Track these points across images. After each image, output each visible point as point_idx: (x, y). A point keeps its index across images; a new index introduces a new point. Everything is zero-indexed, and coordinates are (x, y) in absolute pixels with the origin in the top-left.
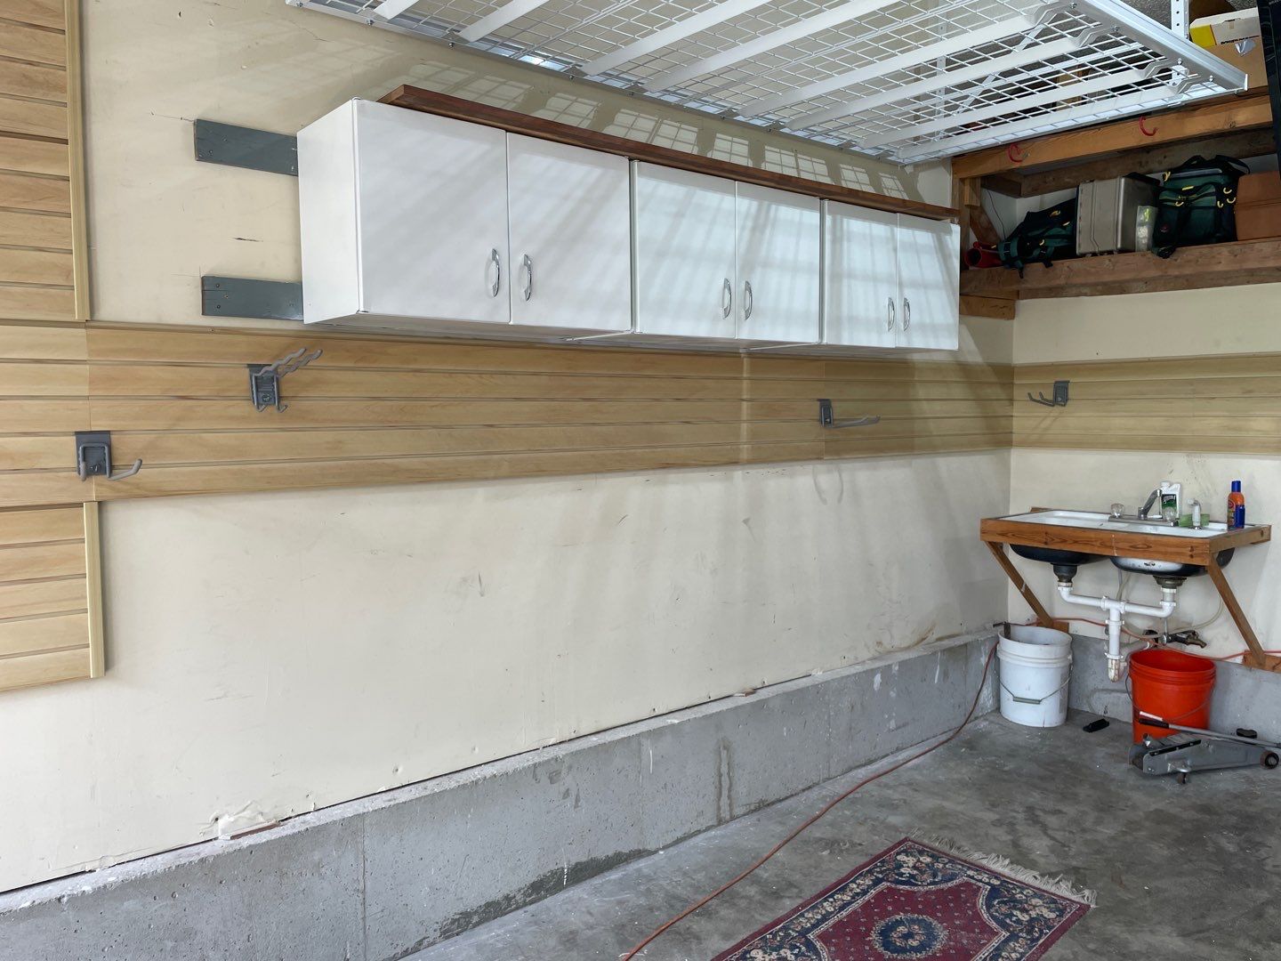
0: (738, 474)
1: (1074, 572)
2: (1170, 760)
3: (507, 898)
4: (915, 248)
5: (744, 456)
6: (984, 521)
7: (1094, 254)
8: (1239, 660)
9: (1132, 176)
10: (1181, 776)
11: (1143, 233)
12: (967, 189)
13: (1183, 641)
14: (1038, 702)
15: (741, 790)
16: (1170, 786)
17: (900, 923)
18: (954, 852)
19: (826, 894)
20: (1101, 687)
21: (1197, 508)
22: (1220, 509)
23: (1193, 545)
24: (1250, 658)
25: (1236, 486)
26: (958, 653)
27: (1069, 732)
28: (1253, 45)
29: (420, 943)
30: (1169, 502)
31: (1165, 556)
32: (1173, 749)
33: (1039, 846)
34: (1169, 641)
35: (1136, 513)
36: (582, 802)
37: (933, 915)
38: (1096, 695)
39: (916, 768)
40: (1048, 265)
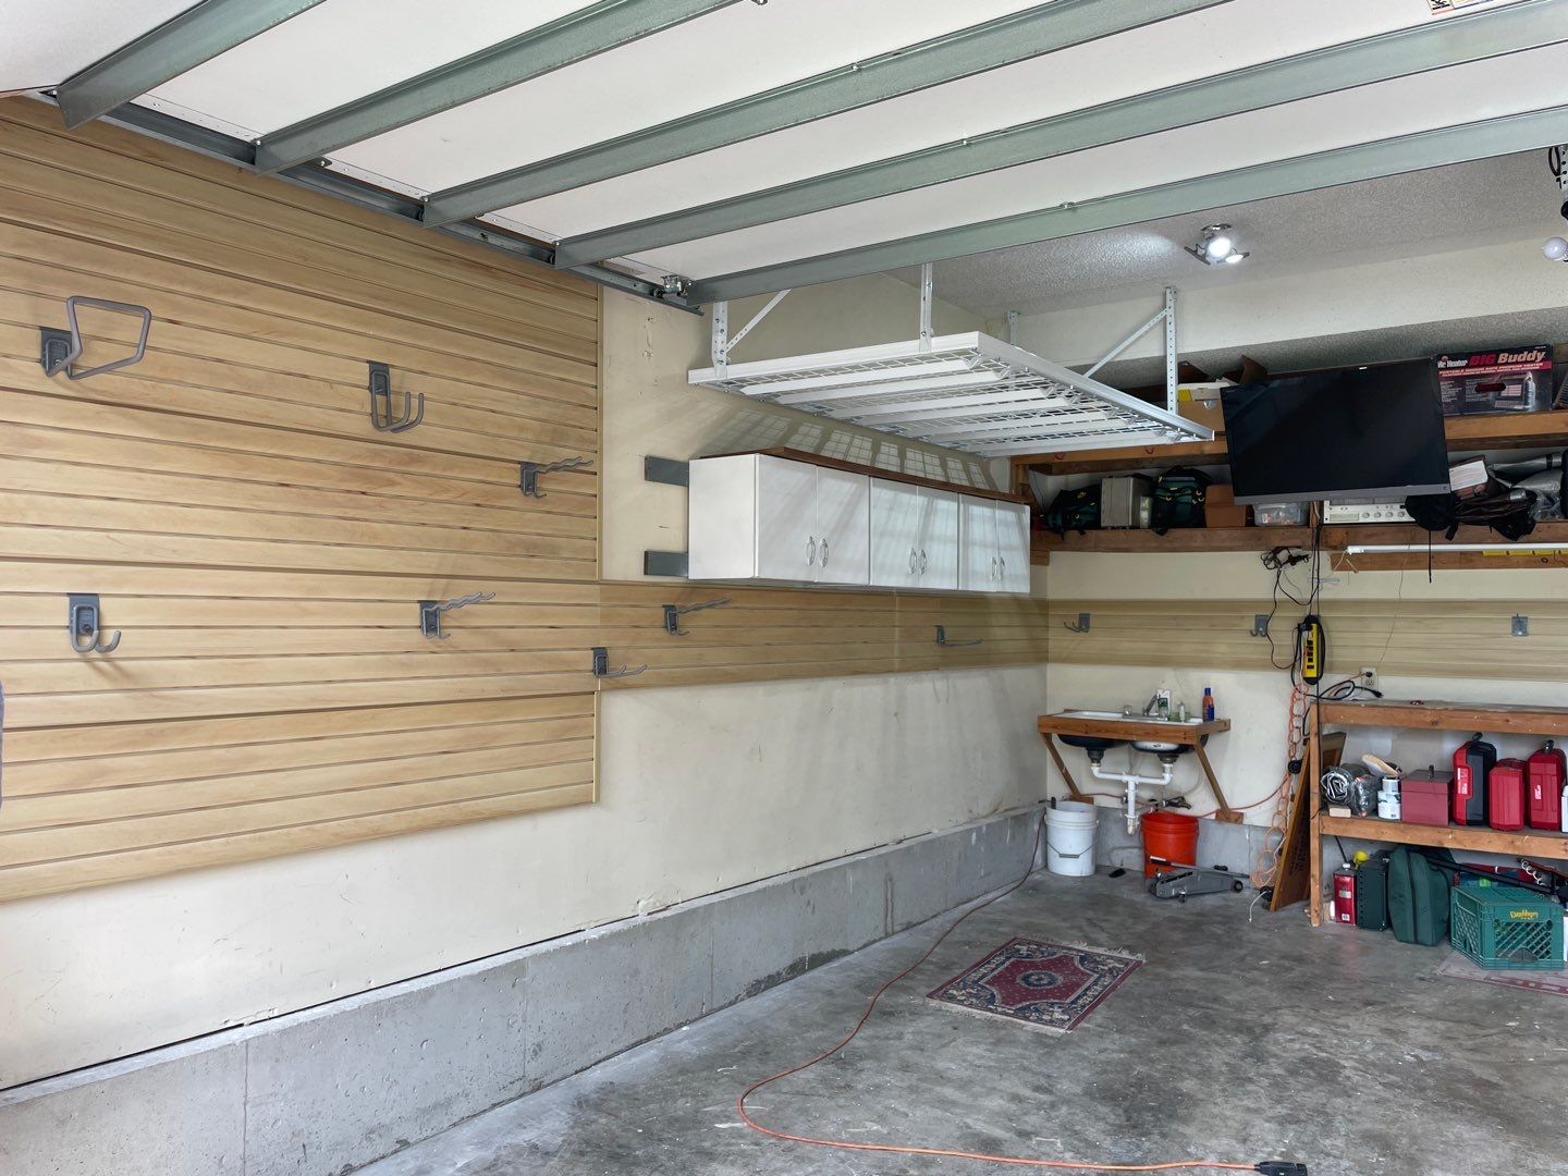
0: (892, 680)
1: (1101, 756)
2: (1174, 887)
3: (779, 974)
4: (1006, 524)
5: (897, 666)
6: (1040, 718)
7: (1113, 528)
8: (1213, 817)
9: (1135, 476)
10: (1181, 897)
11: (1145, 515)
12: (1021, 471)
13: (1176, 805)
14: (1077, 856)
15: (898, 912)
16: (1175, 904)
17: (1032, 975)
18: (1049, 942)
19: (978, 965)
20: (1118, 845)
21: (1182, 708)
22: (1196, 706)
23: (1186, 732)
24: (1220, 815)
25: (1208, 691)
26: (1020, 821)
27: (1098, 877)
28: (1215, 405)
29: (737, 998)
30: (1163, 703)
31: (1167, 739)
32: (1175, 879)
33: (1102, 937)
34: (1167, 806)
35: (1141, 712)
36: (816, 911)
37: (1051, 969)
38: (1115, 852)
39: (1002, 902)
40: (1083, 533)
